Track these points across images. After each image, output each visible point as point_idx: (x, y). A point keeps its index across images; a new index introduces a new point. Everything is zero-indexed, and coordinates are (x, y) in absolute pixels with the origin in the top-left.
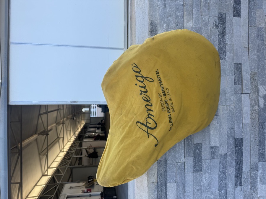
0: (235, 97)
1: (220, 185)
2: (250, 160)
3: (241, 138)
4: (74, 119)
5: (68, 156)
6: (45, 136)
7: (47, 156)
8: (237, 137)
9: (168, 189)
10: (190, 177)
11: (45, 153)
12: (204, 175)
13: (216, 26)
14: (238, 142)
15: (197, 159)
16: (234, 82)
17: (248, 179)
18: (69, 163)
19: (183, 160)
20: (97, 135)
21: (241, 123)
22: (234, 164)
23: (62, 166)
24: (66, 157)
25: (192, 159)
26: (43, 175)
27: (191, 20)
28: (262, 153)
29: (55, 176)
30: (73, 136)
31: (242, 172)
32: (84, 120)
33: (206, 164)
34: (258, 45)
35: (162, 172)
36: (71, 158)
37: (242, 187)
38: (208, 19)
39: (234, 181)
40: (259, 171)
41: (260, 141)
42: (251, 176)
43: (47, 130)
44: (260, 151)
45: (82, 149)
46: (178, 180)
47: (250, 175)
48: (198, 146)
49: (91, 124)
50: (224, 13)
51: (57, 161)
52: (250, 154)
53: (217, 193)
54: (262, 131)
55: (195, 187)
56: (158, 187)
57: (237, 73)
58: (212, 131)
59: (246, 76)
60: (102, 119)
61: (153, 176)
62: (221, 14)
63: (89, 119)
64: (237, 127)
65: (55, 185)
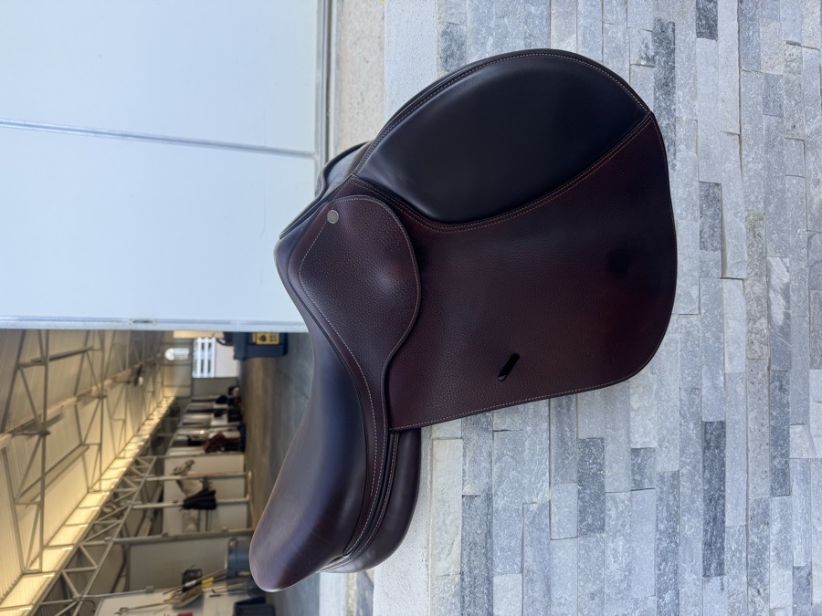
0: (703, 288)
1: (659, 576)
2: (747, 491)
3: (721, 422)
4: (136, 382)
5: (114, 507)
6: (36, 437)
7: (41, 506)
8: (708, 417)
9: (497, 595)
10: (566, 554)
11: (35, 497)
12: (610, 544)
13: (648, 59)
14: (712, 434)
15: (588, 491)
16: (698, 241)
17: (741, 552)
18: (119, 529)
19: (544, 494)
20: (214, 437)
21: (720, 371)
22: (700, 504)
23: (90, 540)
24: (107, 510)
25: (576, 491)
26: (24, 574)
27: (570, 33)
28: (779, 466)
29: (68, 573)
30: (134, 440)
31: (724, 531)
32: (171, 386)
33: (617, 508)
34: (768, 130)
35: (477, 539)
36: (126, 513)
37: (725, 578)
38: (624, 34)
39: (701, 562)
40: (774, 527)
41: (774, 429)
42: (750, 542)
43: (42, 421)
44: (776, 463)
45: (163, 481)
46: (529, 561)
47: (747, 540)
48: (593, 447)
49: (194, 401)
50: (670, 22)
51: (76, 522)
52: (748, 473)
53: (652, 602)
54: (781, 399)
55: (582, 583)
56: (463, 588)
57: (709, 213)
58: (636, 396)
59: (735, 223)
60: (233, 383)
61: (447, 553)
62: (662, 25)
63: (189, 383)
64: (709, 384)
65: (66, 605)
